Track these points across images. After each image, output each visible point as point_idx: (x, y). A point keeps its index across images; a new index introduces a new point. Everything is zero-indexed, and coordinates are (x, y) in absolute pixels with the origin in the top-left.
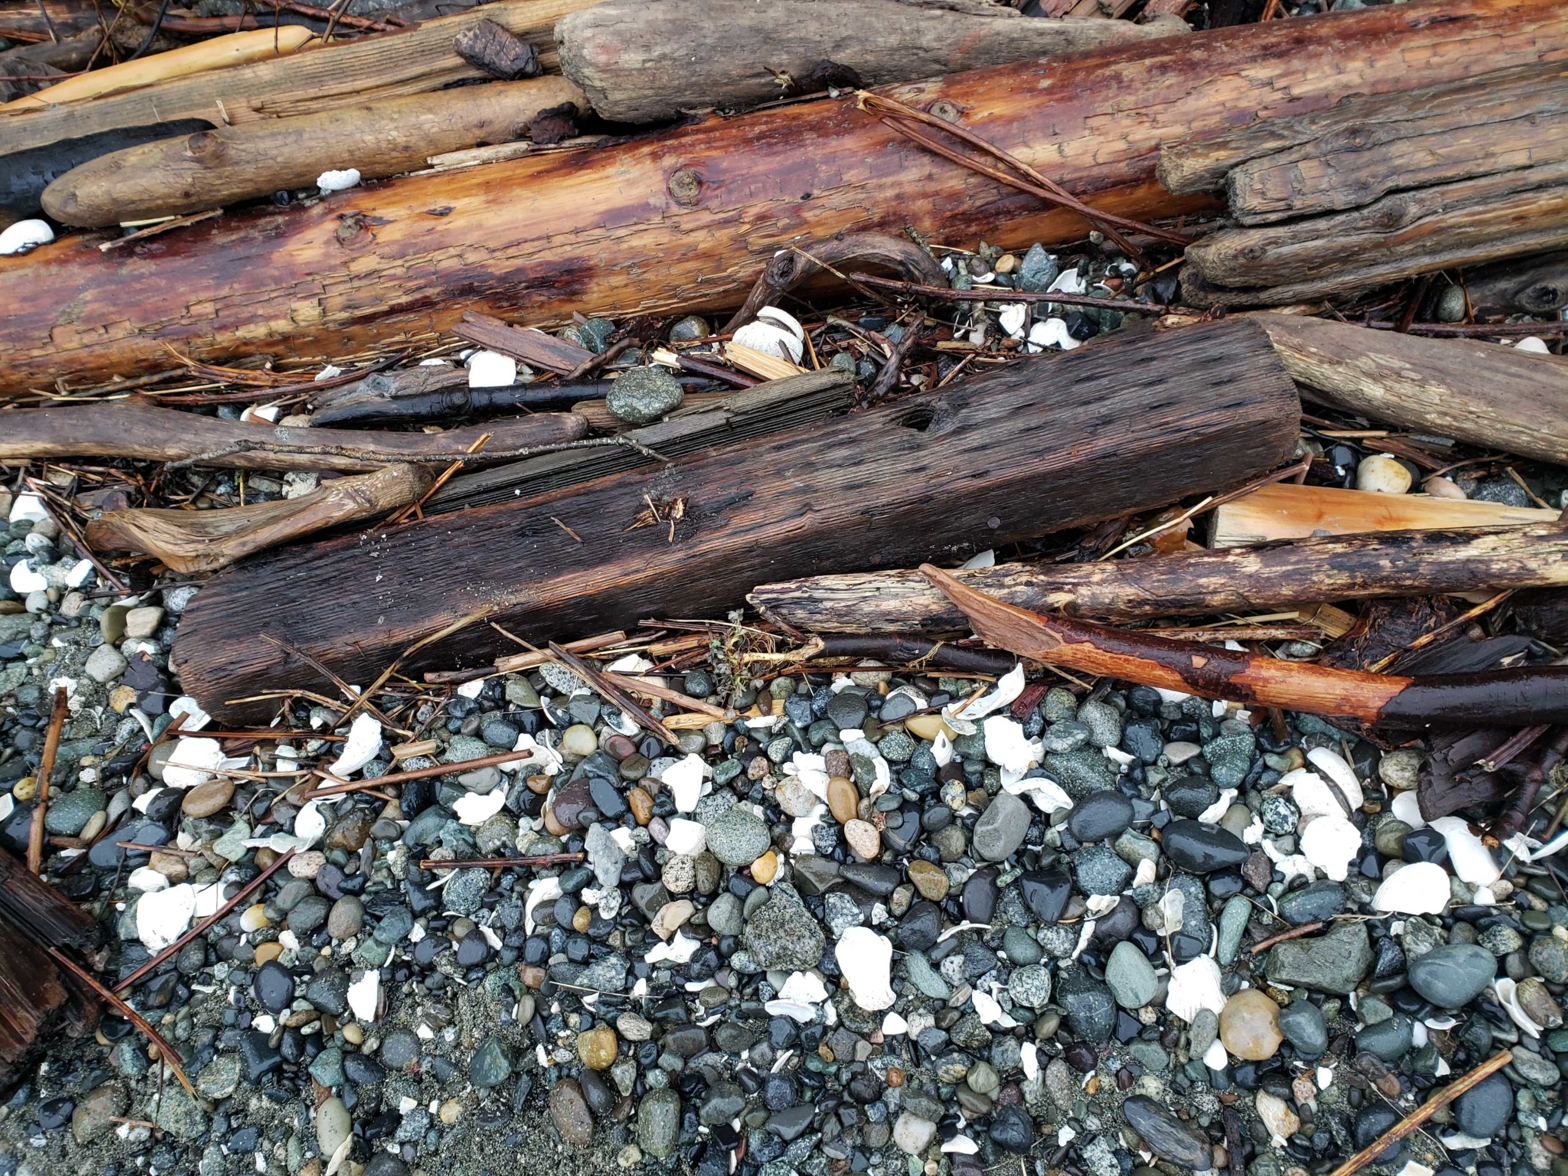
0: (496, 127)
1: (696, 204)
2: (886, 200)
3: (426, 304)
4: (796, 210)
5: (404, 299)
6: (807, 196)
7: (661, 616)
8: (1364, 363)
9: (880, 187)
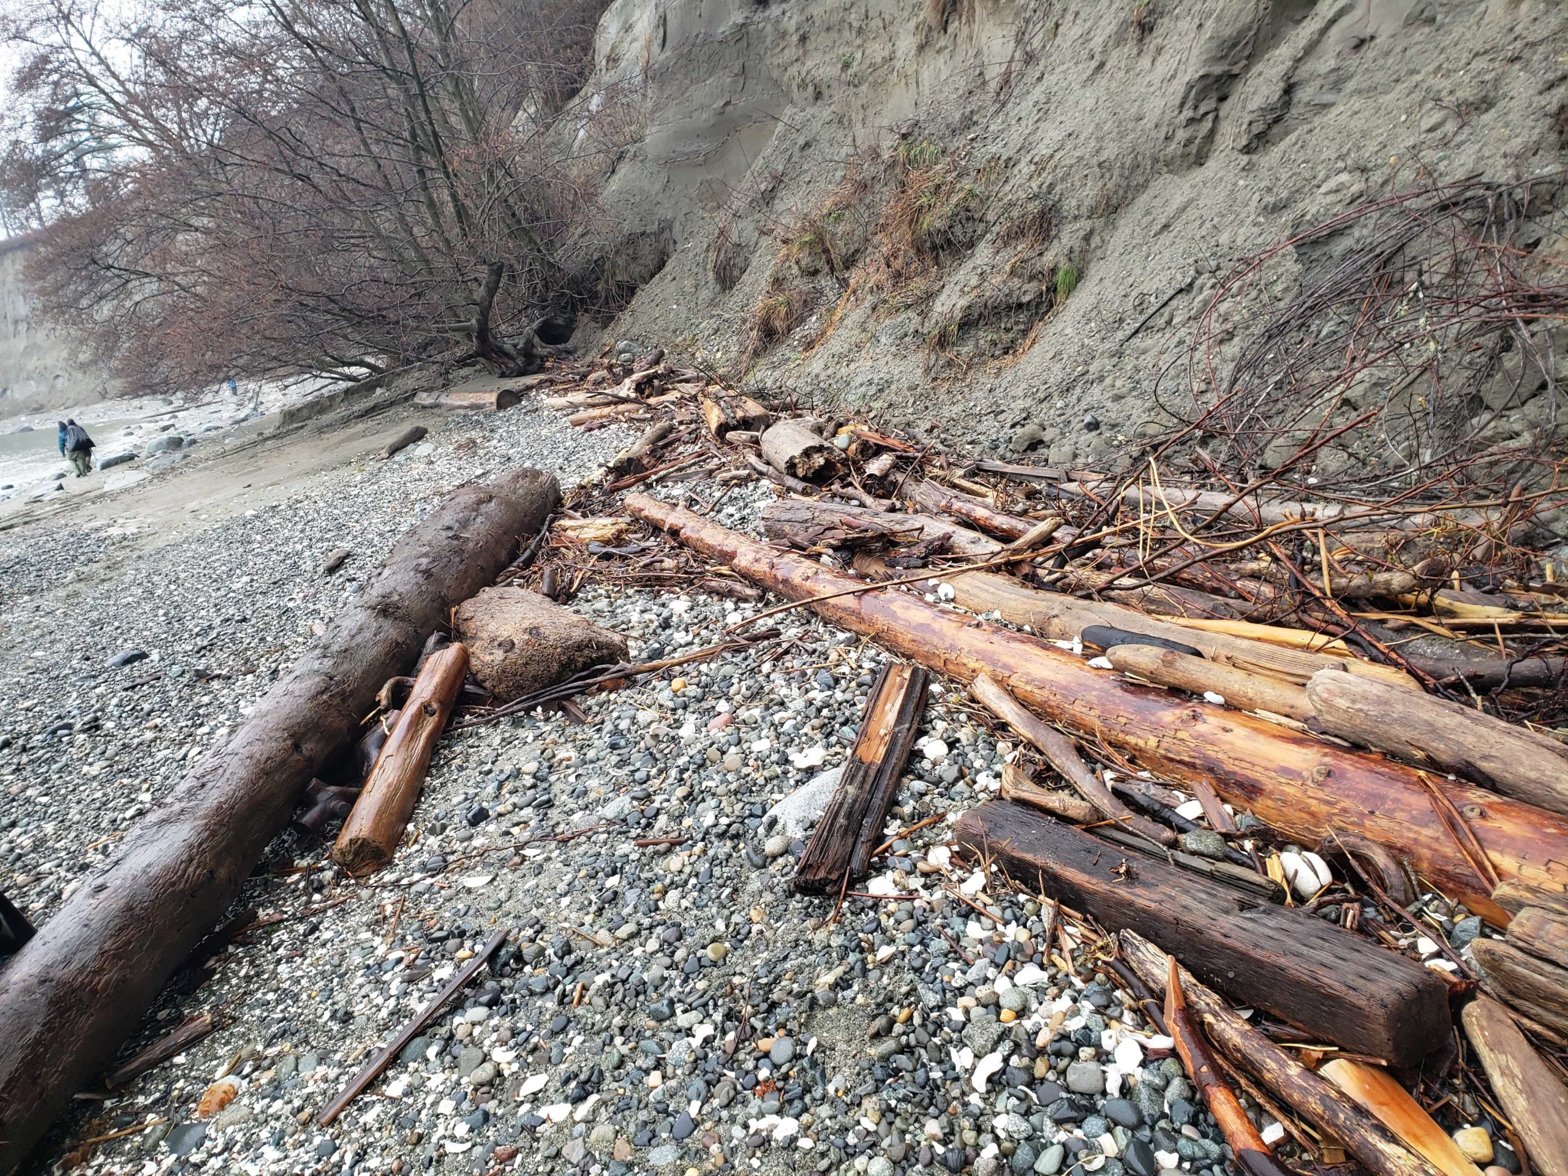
0: (1298, 711)
1: (1320, 785)
2: (1408, 838)
3: (1192, 766)
4: (1362, 815)
5: (1187, 759)
6: (1372, 813)
7: (1096, 919)
8: (1502, 1058)
9: (1409, 829)
